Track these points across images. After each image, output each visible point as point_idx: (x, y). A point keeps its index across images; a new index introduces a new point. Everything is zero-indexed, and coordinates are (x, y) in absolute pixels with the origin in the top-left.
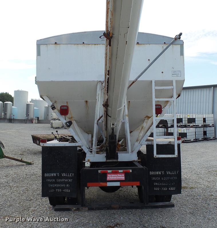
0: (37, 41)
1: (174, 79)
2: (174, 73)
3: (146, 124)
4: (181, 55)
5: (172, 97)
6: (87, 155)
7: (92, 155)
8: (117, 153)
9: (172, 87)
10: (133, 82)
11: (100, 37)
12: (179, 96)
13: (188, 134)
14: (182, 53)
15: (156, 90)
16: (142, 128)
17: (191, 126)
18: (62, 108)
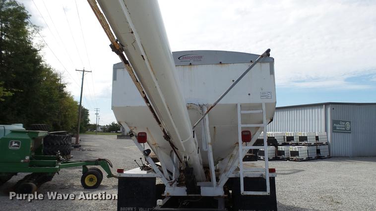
0: (114, 65)
1: (264, 101)
2: (262, 95)
3: (236, 152)
4: (271, 74)
5: (262, 123)
6: (166, 188)
7: (171, 188)
8: (199, 187)
9: (261, 111)
10: (212, 107)
11: (179, 58)
12: (272, 120)
13: (300, 153)
14: (272, 72)
15: (242, 115)
16: (231, 156)
17: (303, 144)
18: (140, 135)
